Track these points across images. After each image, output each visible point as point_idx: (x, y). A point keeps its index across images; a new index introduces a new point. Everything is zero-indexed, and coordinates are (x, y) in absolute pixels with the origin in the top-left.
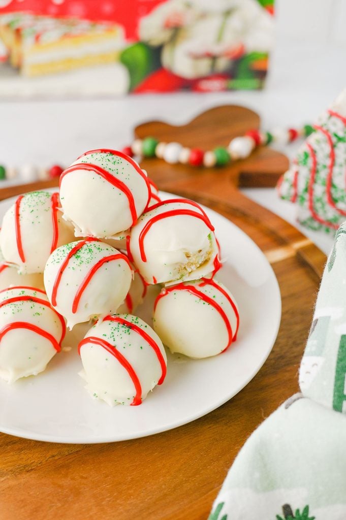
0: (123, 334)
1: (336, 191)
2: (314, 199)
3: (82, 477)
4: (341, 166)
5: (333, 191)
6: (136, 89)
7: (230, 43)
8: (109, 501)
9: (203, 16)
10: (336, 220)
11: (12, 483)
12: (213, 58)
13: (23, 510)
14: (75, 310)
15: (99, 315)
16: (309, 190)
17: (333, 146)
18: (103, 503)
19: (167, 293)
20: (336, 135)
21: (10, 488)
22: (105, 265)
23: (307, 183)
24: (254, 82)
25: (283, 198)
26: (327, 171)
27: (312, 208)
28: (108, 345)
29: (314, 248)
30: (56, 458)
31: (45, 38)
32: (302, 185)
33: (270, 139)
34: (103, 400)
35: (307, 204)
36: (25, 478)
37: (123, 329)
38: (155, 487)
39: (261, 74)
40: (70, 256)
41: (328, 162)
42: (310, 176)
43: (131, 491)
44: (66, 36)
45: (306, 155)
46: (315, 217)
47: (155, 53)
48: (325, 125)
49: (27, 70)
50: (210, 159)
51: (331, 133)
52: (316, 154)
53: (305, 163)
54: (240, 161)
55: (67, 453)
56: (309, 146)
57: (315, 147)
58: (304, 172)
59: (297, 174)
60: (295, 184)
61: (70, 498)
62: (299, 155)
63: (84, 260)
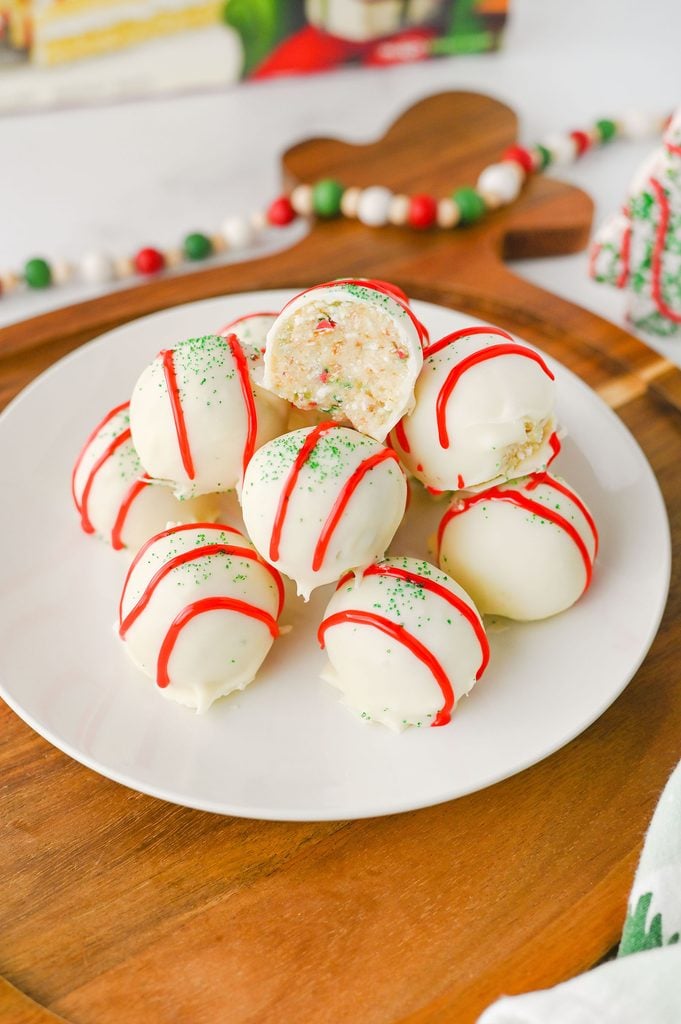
0: (412, 599)
2: (664, 278)
3: (372, 873)
6: (257, 69)
8: (432, 911)
11: (245, 901)
13: (280, 951)
14: (317, 565)
15: (356, 566)
16: (653, 262)
18: (422, 916)
19: (467, 507)
21: (243, 912)
22: (369, 476)
23: (650, 250)
24: (482, 40)
25: (599, 279)
27: (658, 296)
28: (389, 624)
30: (314, 842)
32: (638, 254)
33: (547, 157)
34: (379, 723)
35: (648, 289)
36: (266, 889)
37: (411, 590)
38: (506, 873)
39: (495, 22)
40: (299, 465)
42: (654, 238)
43: (465, 888)
45: (649, 201)
46: (663, 311)
50: (448, 212)
52: (670, 197)
53: (646, 215)
56: (655, 182)
57: (666, 183)
58: (644, 233)
59: (628, 235)
60: (625, 254)
61: (361, 916)
62: (633, 200)
63: (328, 470)
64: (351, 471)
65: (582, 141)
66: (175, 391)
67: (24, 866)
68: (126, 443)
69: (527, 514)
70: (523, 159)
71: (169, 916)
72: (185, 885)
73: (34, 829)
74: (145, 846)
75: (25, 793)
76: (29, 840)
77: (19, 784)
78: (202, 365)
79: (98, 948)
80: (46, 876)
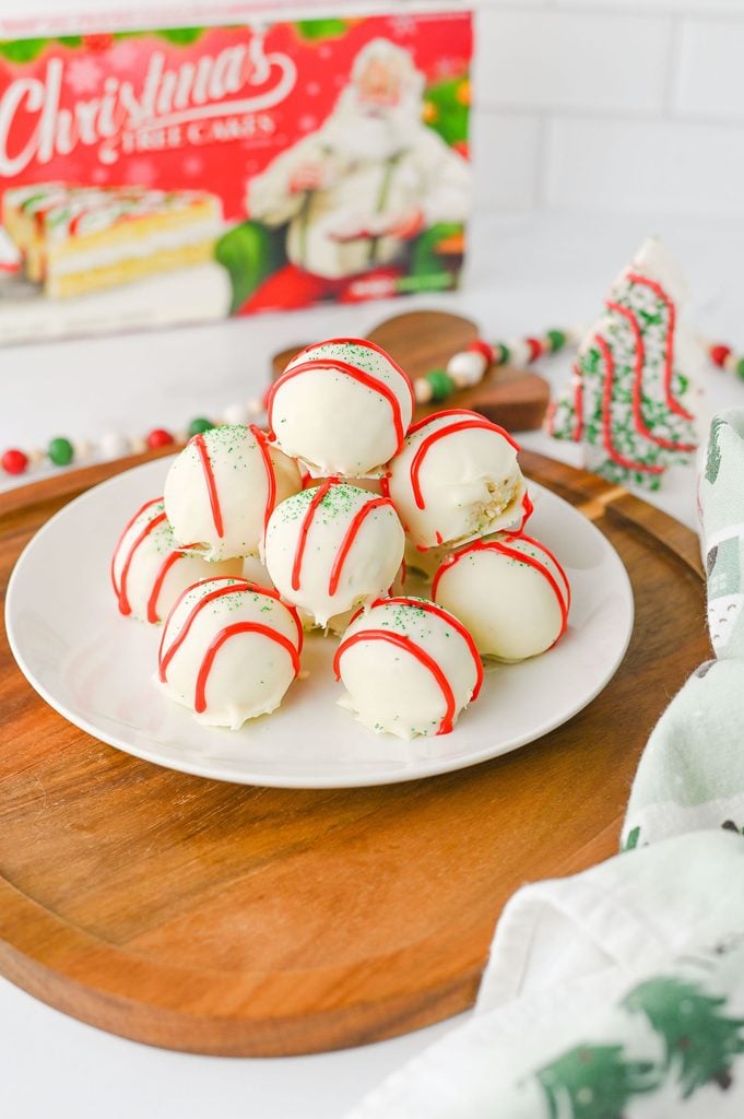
0: (415, 618)
1: (650, 409)
2: (614, 426)
3: (391, 847)
4: (655, 363)
5: (645, 408)
6: (244, 307)
7: (399, 212)
8: (447, 871)
9: (353, 168)
10: (652, 457)
11: (284, 869)
12: (372, 238)
13: (316, 903)
14: (333, 590)
15: (365, 598)
16: (603, 413)
17: (640, 333)
18: (440, 875)
19: (456, 559)
20: (644, 314)
21: (281, 879)
22: (373, 513)
23: (599, 404)
25: (557, 436)
26: (632, 376)
27: (610, 445)
28: (396, 636)
29: (631, 500)
30: (340, 828)
31: (84, 227)
32: (590, 408)
33: (505, 356)
34: (391, 733)
35: (600, 439)
36: (299, 862)
37: (412, 611)
38: (510, 843)
39: (453, 262)
40: (314, 505)
41: (633, 361)
42: (601, 390)
43: (475, 854)
44: (125, 218)
45: (595, 356)
46: (615, 459)
47: (275, 238)
48: (626, 299)
49: (53, 287)
50: (423, 388)
51: (635, 313)
52: (613, 351)
53: (594, 370)
54: (467, 390)
55: (353, 820)
56: (599, 339)
57: (610, 338)
58: (593, 385)
59: (581, 389)
60: (577, 409)
61: (385, 877)
62: (582, 358)
63: (340, 508)
64: (357, 508)
65: (535, 345)
66: (206, 459)
67: (85, 854)
68: (162, 524)
69: (509, 559)
70: (485, 350)
71: (215, 883)
72: (228, 862)
73: (91, 828)
74: (189, 837)
75: (81, 804)
76: (86, 836)
77: (74, 798)
78: (229, 439)
79: (154, 909)
80: (104, 860)
